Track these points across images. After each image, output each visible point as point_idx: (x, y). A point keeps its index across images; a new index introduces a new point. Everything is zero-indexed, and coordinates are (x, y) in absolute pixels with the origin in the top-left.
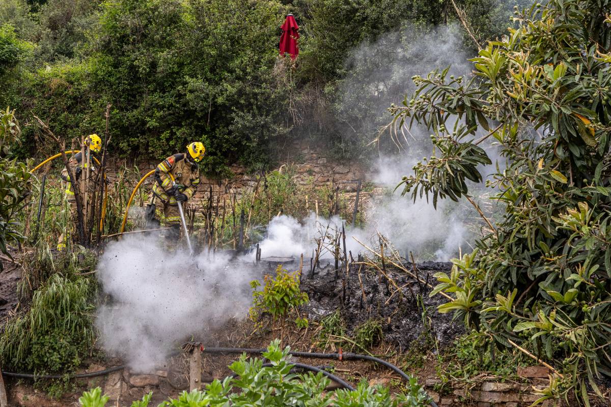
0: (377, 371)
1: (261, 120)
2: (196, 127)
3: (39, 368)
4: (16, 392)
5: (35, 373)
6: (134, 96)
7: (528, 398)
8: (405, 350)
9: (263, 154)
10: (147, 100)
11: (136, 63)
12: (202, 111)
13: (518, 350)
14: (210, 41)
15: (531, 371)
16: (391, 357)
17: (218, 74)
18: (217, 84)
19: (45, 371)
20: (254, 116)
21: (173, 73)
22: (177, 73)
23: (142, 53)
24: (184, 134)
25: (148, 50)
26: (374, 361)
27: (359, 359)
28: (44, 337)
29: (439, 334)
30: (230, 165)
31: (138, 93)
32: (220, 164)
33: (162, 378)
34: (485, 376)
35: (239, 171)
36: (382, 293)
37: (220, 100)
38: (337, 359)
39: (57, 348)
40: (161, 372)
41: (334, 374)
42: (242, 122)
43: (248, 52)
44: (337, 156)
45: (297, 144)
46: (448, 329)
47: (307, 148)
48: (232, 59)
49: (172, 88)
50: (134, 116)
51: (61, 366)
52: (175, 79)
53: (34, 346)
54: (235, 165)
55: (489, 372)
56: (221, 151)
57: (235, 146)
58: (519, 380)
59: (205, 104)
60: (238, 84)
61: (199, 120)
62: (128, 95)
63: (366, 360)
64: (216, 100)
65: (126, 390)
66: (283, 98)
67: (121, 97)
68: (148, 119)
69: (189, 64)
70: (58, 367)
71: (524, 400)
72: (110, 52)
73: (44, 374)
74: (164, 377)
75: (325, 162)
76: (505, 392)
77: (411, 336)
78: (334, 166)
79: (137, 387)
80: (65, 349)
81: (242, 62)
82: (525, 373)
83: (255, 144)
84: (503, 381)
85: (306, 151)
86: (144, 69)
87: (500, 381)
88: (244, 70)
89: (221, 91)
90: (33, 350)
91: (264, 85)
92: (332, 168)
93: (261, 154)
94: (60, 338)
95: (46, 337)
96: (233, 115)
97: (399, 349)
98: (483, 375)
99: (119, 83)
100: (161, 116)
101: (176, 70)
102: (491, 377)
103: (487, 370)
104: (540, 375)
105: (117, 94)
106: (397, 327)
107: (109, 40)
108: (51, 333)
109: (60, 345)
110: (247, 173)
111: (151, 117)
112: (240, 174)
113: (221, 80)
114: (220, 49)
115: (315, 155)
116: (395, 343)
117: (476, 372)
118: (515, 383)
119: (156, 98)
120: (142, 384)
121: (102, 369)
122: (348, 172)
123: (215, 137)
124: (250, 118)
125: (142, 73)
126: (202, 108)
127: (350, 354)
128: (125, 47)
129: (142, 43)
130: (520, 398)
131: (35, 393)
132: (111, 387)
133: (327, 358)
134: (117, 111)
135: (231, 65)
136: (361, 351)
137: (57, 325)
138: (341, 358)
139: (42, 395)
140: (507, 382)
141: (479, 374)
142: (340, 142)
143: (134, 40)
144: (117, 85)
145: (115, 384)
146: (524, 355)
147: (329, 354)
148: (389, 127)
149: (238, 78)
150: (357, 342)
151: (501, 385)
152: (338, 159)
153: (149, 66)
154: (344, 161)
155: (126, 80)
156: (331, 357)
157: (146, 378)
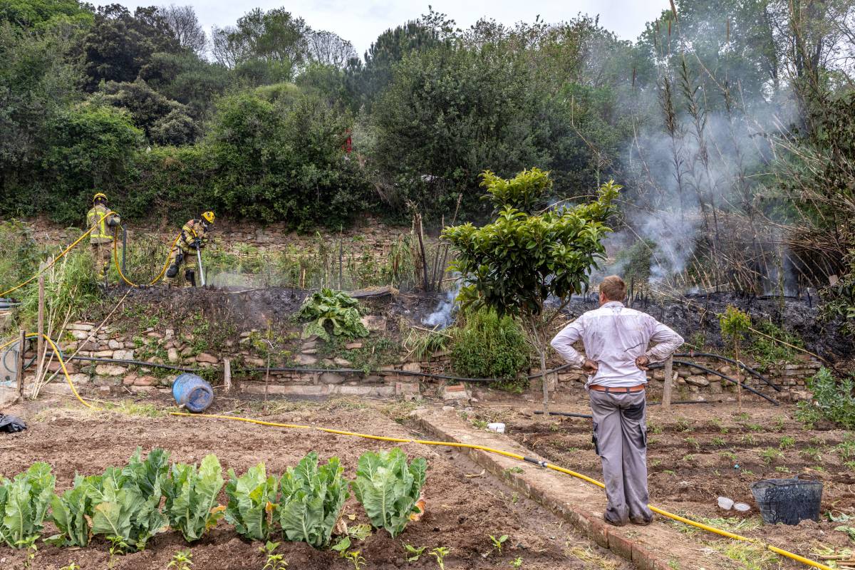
15: (802, 357)
52: (284, 165)
104: (806, 359)
126: (310, 187)
157: (570, 376)
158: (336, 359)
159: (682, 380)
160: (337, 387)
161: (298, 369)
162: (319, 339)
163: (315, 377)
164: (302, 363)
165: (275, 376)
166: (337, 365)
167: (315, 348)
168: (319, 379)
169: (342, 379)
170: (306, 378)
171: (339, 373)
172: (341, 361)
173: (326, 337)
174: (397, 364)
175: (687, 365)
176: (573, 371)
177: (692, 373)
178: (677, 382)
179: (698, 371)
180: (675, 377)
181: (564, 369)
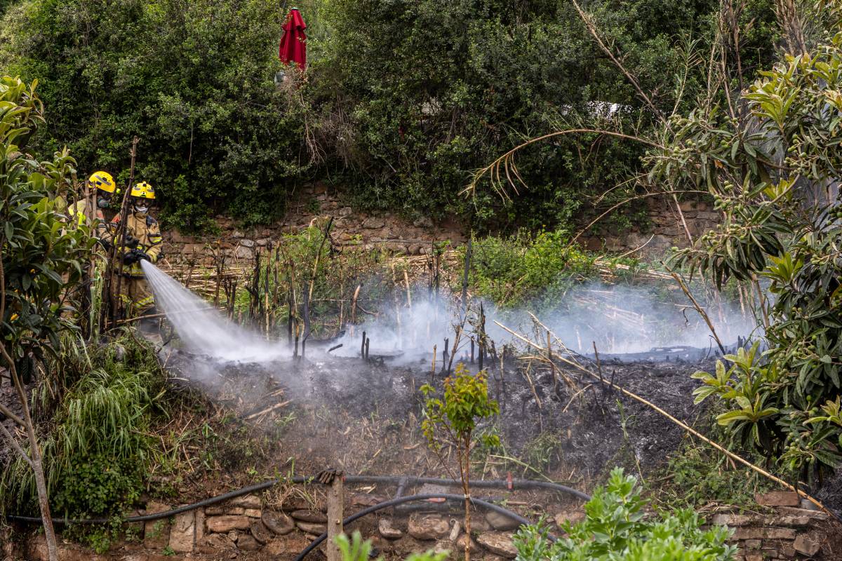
0: (562, 502)
1: (264, 155)
2: (168, 163)
3: (72, 509)
4: (36, 544)
5: (66, 516)
6: (78, 120)
7: (775, 534)
8: (595, 474)
9: (263, 201)
10: (100, 124)
11: (85, 73)
12: (177, 141)
13: (752, 470)
14: (189, 43)
15: (774, 497)
16: (577, 484)
17: (199, 90)
18: (199, 103)
19: (84, 514)
20: (254, 149)
21: (136, 87)
22: (140, 88)
23: (92, 60)
24: (152, 173)
25: (100, 54)
26: (556, 488)
27: (535, 487)
28: (81, 466)
29: (638, 451)
30: (213, 216)
31: (85, 115)
32: (202, 214)
33: (253, 520)
34: (715, 506)
35: (227, 225)
36: (548, 397)
37: (207, 126)
38: (505, 487)
39: (102, 481)
40: (252, 511)
41: (506, 508)
42: (237, 157)
43: (244, 60)
44: (367, 205)
45: (309, 187)
46: (650, 444)
47: (324, 193)
48: (221, 68)
49: (134, 108)
50: (79, 148)
51: (106, 506)
52: (138, 96)
53: (67, 478)
54: (222, 217)
55: (718, 500)
56: (202, 197)
57: (223, 190)
58: (761, 510)
59: (184, 132)
60: (232, 105)
61: (172, 153)
62: (70, 118)
63: (544, 488)
64: (200, 126)
65: (201, 536)
66: (296, 125)
67: (59, 120)
68: (100, 152)
69: (158, 75)
70: (102, 507)
71: (770, 537)
72: (43, 57)
73: (84, 517)
74: (256, 518)
75: (350, 212)
76: (745, 526)
77: (599, 454)
78: (362, 218)
79: (218, 533)
80: (113, 483)
81: (236, 74)
82: (767, 500)
83: (254, 188)
84: (742, 512)
85: (322, 198)
86: (95, 82)
87: (737, 511)
88: (239, 84)
89: (207, 113)
90: (66, 484)
91: (270, 106)
92: (360, 221)
93: (260, 201)
94: (105, 467)
95: (84, 466)
96: (227, 147)
97: (586, 472)
98: (712, 504)
99: (57, 101)
100: (119, 148)
101: (140, 83)
102: (725, 508)
103: (716, 498)
104: (786, 503)
105: (53, 116)
106: (580, 443)
107: (43, 40)
108: (92, 460)
109: (106, 477)
110: (239, 228)
111: (104, 148)
112: (229, 229)
113: (205, 98)
114: (204, 56)
115: (334, 203)
116: (580, 463)
117: (701, 501)
118: (756, 514)
119: (111, 123)
120: (225, 528)
121: (166, 508)
122: (382, 227)
123: (196, 178)
124: (249, 152)
125: (92, 87)
126: (179, 137)
127: (523, 481)
128: (66, 49)
129: (90, 44)
130: (765, 534)
131: (64, 545)
132: (180, 533)
133: (488, 486)
134: (55, 141)
135: (220, 78)
136: (536, 475)
137: (101, 448)
138: (510, 487)
139: (76, 547)
140: (746, 513)
141: (706, 504)
142: (373, 185)
143: (81, 41)
144: (54, 104)
145: (187, 529)
146: (761, 476)
147: (489, 481)
148: (489, 170)
149: (230, 96)
150: (531, 465)
151: (738, 517)
152: (368, 209)
153: (102, 77)
154: (377, 212)
155: (68, 97)
156: (496, 486)
157: (230, 520)
175: (484, 509)
176: (239, 510)
177: (490, 526)
178: (455, 544)
179: (501, 522)
180: (454, 534)
181: (218, 503)
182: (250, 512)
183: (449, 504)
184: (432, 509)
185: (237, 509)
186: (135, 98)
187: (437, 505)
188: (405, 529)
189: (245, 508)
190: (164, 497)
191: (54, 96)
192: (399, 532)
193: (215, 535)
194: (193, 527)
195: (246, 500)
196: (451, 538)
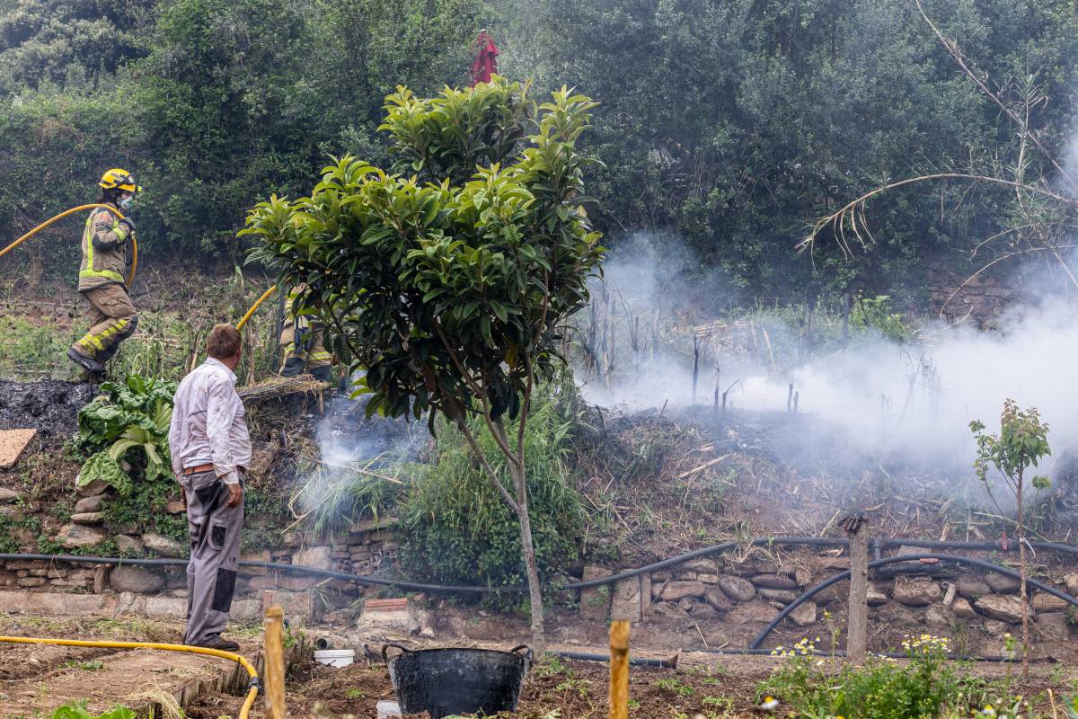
0: (1065, 564)
5: (489, 582)
6: (226, 157)
11: (243, 98)
21: (306, 119)
23: (252, 83)
26: (1054, 548)
28: (510, 524)
31: (236, 151)
33: (709, 586)
38: (999, 548)
41: (1009, 569)
49: (300, 145)
52: (305, 130)
62: (218, 154)
65: (648, 604)
74: (712, 584)
79: (667, 601)
80: (550, 543)
86: (257, 110)
95: (514, 523)
99: (202, 133)
107: (185, 56)
109: (541, 536)
120: (676, 596)
121: (607, 574)
125: (252, 117)
128: (217, 69)
131: (483, 617)
132: (623, 602)
133: (977, 548)
138: (1005, 548)
139: (498, 618)
144: (199, 136)
145: (632, 597)
153: (266, 105)
155: (216, 128)
156: (987, 547)
157: (682, 587)
158: (145, 537)
159: (963, 605)
160: (139, 598)
161: (60, 556)
162: (110, 490)
163: (98, 577)
164: (70, 541)
165: (14, 572)
166: (147, 550)
167: (99, 509)
168: (107, 581)
169: (155, 581)
170: (79, 578)
171: (148, 566)
172: (154, 541)
173: (124, 486)
174: (278, 548)
175: (983, 570)
176: (691, 575)
177: (991, 589)
178: (951, 608)
179: (1006, 583)
180: (949, 598)
181: (666, 568)
182: (705, 577)
183: (941, 565)
184: (921, 571)
185: (690, 573)
186: (302, 132)
187: (928, 566)
188: (890, 594)
189: (698, 573)
190: (604, 560)
191: (198, 126)
192: (883, 596)
193: (664, 603)
194: (638, 594)
195: (701, 563)
196: (945, 602)
